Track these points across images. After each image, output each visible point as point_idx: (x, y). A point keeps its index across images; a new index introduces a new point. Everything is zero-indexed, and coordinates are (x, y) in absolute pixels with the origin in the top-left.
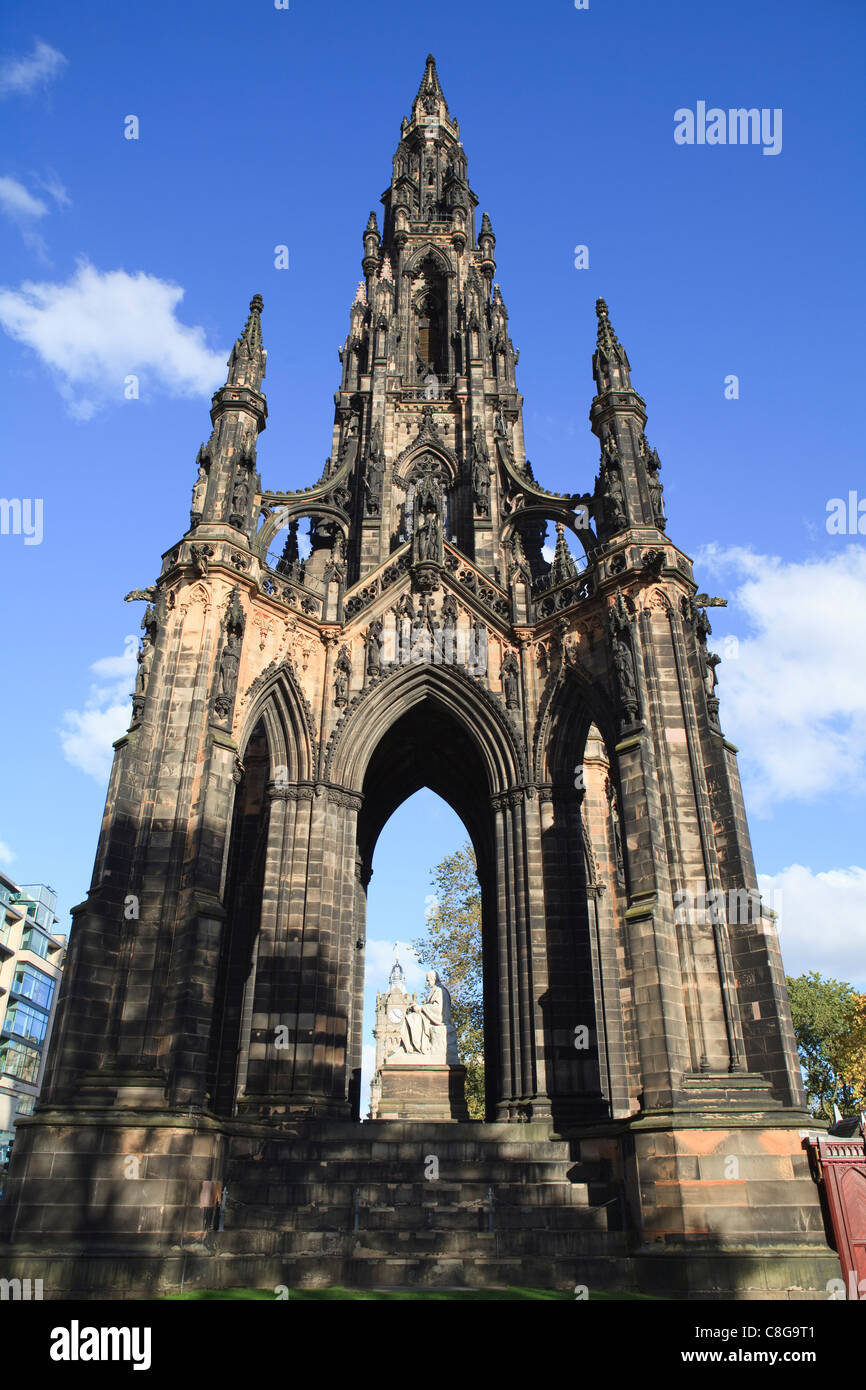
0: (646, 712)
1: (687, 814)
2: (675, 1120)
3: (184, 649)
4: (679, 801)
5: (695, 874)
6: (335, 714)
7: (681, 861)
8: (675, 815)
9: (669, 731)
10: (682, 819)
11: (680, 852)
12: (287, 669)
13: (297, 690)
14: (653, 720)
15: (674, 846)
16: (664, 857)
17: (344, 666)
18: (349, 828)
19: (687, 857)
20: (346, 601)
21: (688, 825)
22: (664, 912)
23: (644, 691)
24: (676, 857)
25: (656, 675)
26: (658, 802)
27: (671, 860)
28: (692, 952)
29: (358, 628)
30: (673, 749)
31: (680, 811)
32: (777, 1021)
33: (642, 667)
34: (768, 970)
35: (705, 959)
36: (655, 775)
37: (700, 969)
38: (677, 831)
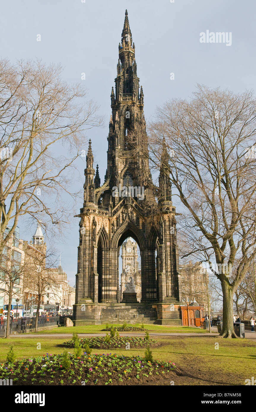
0: (164, 240)
1: (169, 257)
2: (162, 304)
3: (87, 230)
4: (168, 255)
5: (169, 267)
6: (112, 234)
7: (168, 265)
8: (167, 257)
9: (167, 243)
10: (168, 258)
11: (167, 264)
12: (104, 228)
13: (105, 231)
14: (165, 241)
15: (166, 263)
16: (165, 264)
17: (113, 225)
18: (116, 254)
19: (168, 264)
20: (113, 211)
21: (169, 259)
22: (164, 273)
23: (164, 236)
24: (167, 265)
25: (166, 232)
26: (165, 256)
27: (166, 265)
28: (168, 279)
29: (115, 217)
30: (168, 246)
31: (168, 257)
32: (179, 290)
33: (164, 231)
34: (178, 283)
35: (170, 280)
36: (164, 251)
37: (169, 282)
38: (167, 260)
